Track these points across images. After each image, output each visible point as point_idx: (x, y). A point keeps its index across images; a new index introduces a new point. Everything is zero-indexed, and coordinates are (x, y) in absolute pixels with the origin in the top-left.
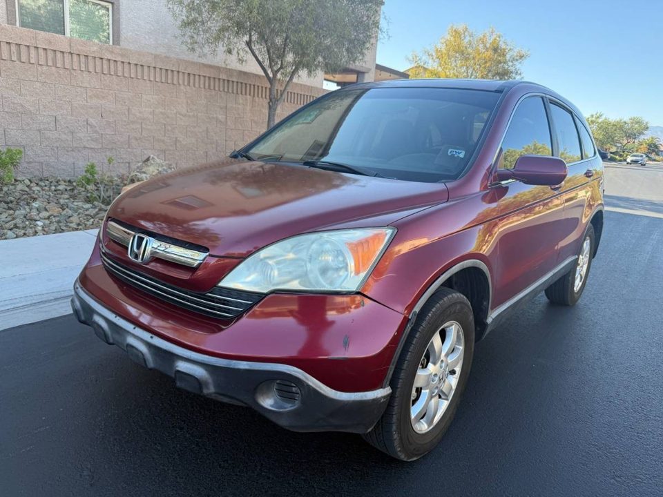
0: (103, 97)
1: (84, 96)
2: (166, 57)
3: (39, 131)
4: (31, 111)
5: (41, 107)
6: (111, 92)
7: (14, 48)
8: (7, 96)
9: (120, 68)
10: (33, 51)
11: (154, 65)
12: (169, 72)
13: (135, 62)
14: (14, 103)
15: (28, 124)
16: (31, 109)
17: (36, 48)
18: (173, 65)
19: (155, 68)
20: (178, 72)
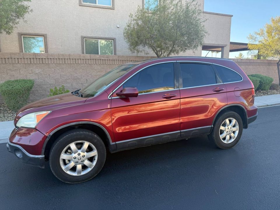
0: (102, 72)
1: (95, 72)
2: (122, 56)
3: (82, 84)
4: (79, 78)
5: (82, 77)
6: (104, 70)
7: (74, 60)
8: (72, 74)
9: (106, 62)
10: (79, 60)
11: (118, 59)
12: (124, 61)
13: (112, 59)
14: (74, 76)
15: (79, 82)
16: (79, 77)
17: (80, 59)
18: (125, 58)
19: (119, 60)
20: (127, 60)
